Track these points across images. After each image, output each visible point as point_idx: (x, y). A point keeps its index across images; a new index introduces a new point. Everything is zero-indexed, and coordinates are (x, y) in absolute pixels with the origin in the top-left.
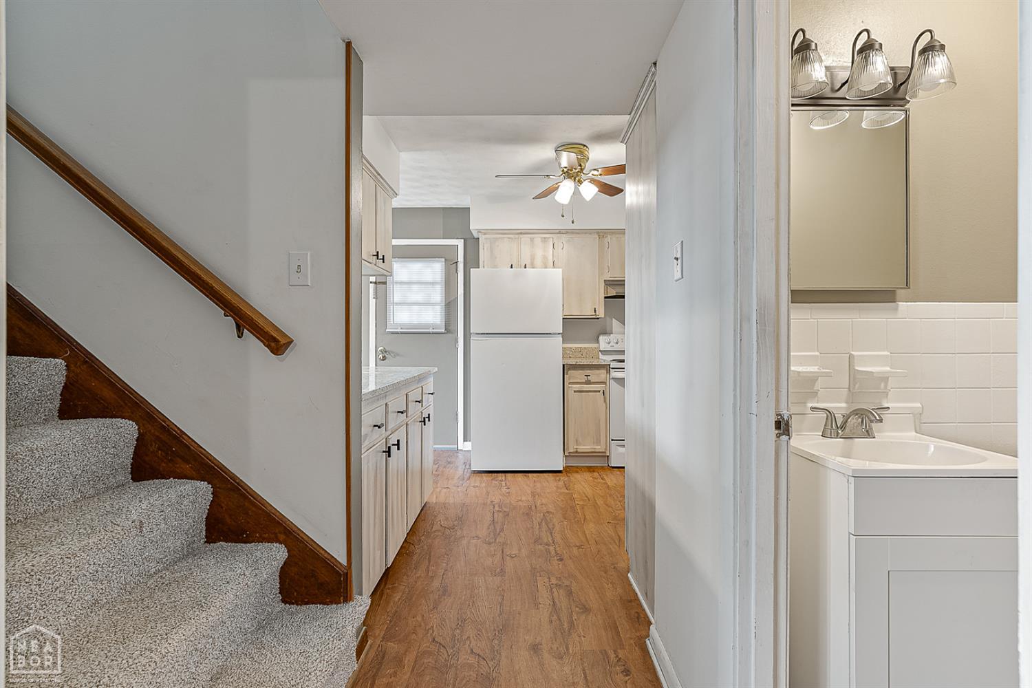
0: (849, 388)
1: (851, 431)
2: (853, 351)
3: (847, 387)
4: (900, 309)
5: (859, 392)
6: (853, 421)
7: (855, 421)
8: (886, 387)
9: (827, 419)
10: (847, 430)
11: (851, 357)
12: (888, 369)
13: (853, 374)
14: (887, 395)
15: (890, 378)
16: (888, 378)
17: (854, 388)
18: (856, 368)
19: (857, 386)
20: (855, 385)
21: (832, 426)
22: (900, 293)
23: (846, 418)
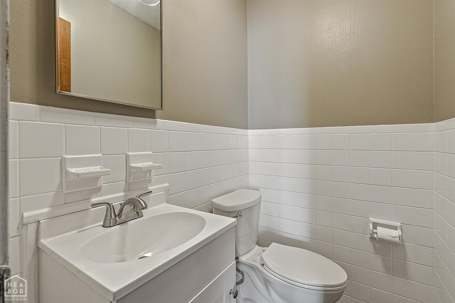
0: (126, 180)
1: (126, 216)
2: (129, 152)
3: (125, 179)
4: (158, 123)
5: (133, 182)
6: (127, 208)
7: (128, 208)
8: (150, 176)
9: (107, 210)
10: (123, 217)
11: (127, 157)
12: (151, 163)
13: (129, 170)
14: (151, 181)
15: (152, 170)
16: (151, 171)
17: (129, 180)
18: (131, 165)
19: (132, 178)
20: (130, 178)
21: (111, 217)
22: (158, 112)
23: (123, 206)
